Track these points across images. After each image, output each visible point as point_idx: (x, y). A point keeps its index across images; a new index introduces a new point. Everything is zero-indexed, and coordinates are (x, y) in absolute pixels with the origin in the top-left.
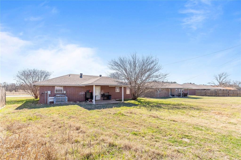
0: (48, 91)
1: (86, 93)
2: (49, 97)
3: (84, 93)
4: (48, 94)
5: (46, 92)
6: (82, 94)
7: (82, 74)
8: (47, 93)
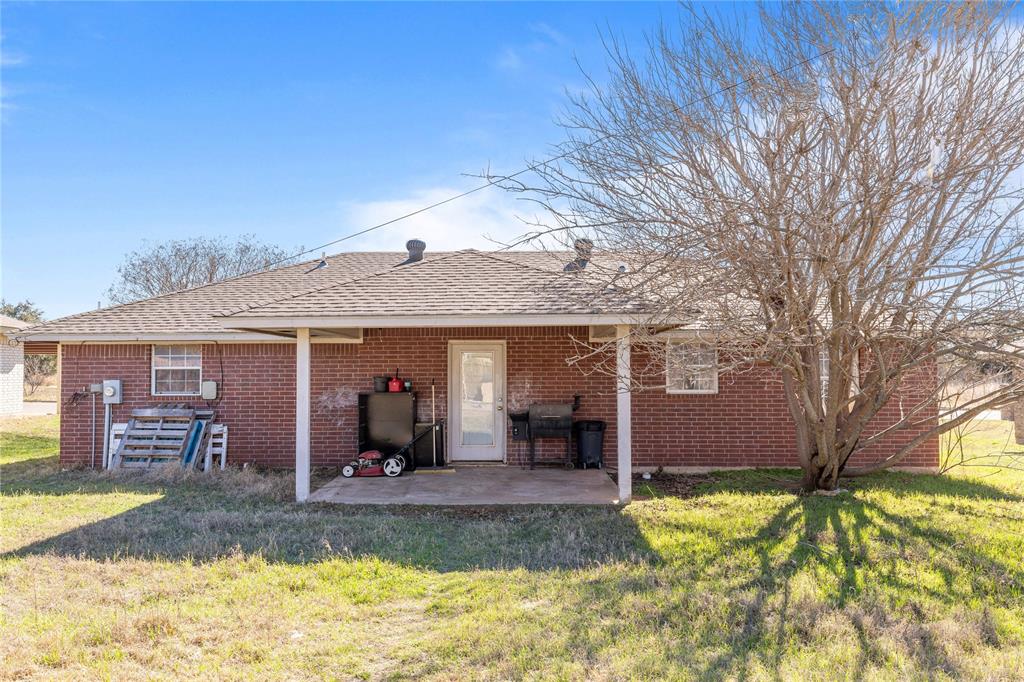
0: (105, 382)
1: (363, 399)
2: (113, 421)
3: (354, 400)
4: (107, 401)
5: (94, 388)
6: (342, 403)
7: (422, 245)
8: (100, 395)
